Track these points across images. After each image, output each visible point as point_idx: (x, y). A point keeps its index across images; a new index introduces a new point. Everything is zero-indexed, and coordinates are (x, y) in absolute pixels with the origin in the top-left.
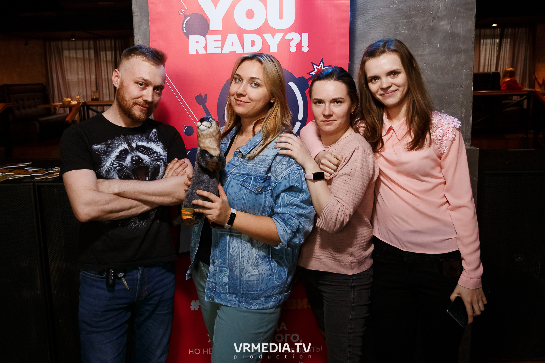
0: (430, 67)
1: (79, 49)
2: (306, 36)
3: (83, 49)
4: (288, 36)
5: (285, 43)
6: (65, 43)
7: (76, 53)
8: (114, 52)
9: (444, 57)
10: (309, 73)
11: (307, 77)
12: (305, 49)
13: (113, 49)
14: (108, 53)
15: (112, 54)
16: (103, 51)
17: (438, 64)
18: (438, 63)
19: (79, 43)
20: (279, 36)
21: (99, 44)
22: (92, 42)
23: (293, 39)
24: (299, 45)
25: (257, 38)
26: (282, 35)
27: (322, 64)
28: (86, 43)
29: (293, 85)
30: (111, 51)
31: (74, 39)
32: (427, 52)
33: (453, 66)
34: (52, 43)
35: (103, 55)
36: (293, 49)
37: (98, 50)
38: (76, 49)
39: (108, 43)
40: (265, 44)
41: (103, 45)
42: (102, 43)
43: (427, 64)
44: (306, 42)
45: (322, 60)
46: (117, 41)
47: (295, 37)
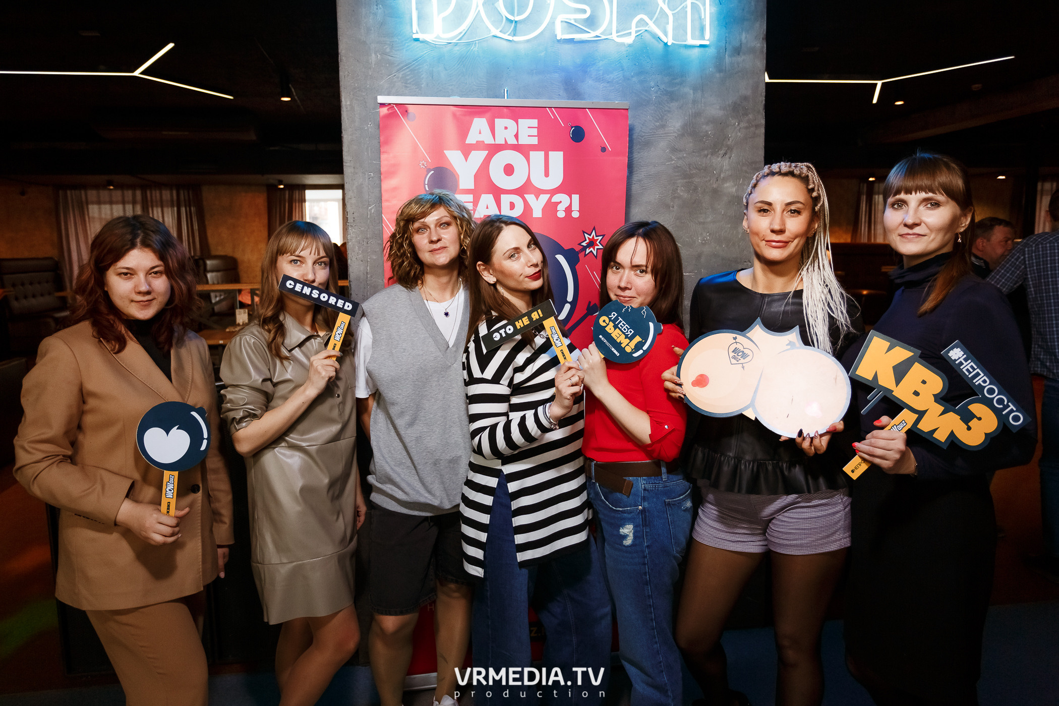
0: (714, 237)
1: (117, 203)
2: (576, 198)
3: (124, 203)
4: (556, 199)
5: (551, 207)
6: (92, 194)
7: (111, 209)
8: (175, 209)
9: (729, 226)
10: (580, 244)
11: (577, 248)
12: (576, 215)
13: (175, 203)
14: (165, 210)
15: (173, 212)
16: (157, 207)
17: (723, 235)
18: (723, 232)
19: (117, 194)
20: (544, 198)
21: (151, 196)
22: (138, 193)
23: (561, 202)
24: (569, 210)
25: (517, 199)
26: (548, 196)
27: (594, 233)
28: (129, 194)
29: (561, 258)
30: (172, 206)
31: (112, 188)
32: (709, 220)
33: (740, 237)
34: (69, 192)
35: (158, 213)
36: (561, 214)
37: (150, 204)
38: (111, 203)
39: (166, 194)
40: (527, 208)
41: (158, 197)
42: (156, 194)
43: (710, 234)
44: (576, 206)
45: (594, 229)
46: (182, 192)
47: (563, 200)
